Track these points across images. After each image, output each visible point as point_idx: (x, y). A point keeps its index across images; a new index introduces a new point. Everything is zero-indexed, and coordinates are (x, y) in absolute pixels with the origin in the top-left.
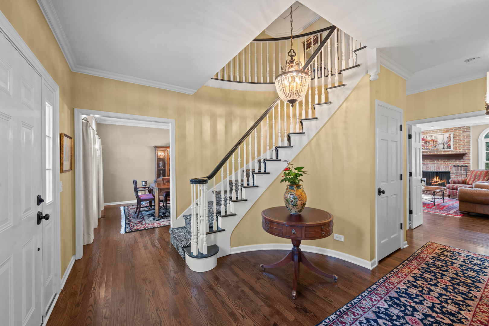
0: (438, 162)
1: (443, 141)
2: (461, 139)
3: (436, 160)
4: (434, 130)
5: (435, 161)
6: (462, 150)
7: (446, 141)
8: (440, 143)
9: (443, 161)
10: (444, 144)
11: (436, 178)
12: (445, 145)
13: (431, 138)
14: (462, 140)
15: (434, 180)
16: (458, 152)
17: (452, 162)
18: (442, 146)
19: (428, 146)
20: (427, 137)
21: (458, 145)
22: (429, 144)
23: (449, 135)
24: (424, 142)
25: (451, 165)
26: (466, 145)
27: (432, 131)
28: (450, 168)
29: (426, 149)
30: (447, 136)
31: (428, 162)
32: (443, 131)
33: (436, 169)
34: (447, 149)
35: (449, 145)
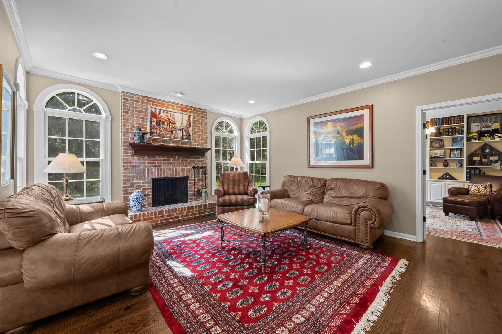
0: (175, 160)
1: (182, 125)
2: (199, 127)
3: (171, 157)
4: (170, 102)
5: (172, 159)
6: (200, 144)
7: (186, 126)
8: (178, 127)
9: (181, 159)
10: (182, 130)
12: (185, 133)
13: (166, 115)
16: (197, 146)
17: (190, 161)
18: (179, 134)
19: (162, 129)
20: (160, 113)
21: (196, 135)
22: (164, 127)
23: (189, 117)
24: (155, 120)
25: (190, 167)
26: (204, 137)
27: (166, 103)
28: (189, 170)
29: (159, 136)
30: (186, 117)
31: (160, 161)
32: (180, 107)
33: (172, 173)
34: (186, 139)
35: (189, 133)
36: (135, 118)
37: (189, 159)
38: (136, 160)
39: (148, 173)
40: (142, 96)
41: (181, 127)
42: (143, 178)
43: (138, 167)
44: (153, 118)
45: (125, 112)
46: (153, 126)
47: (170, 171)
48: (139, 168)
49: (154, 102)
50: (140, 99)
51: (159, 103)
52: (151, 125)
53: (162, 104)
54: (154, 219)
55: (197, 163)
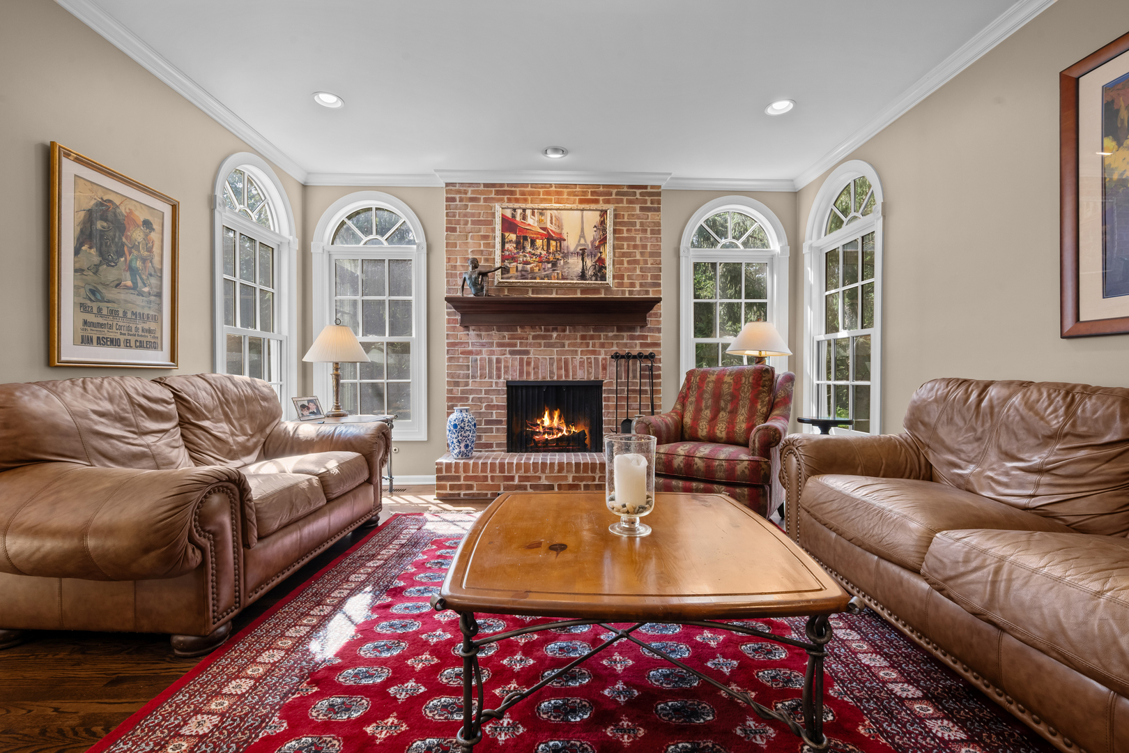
0: (564, 337)
1: (582, 241)
2: (634, 239)
3: (555, 329)
4: (551, 185)
5: (555, 335)
6: (638, 288)
7: (592, 243)
8: (572, 248)
9: (579, 335)
10: (582, 254)
11: (552, 418)
13: (540, 221)
14: (638, 242)
15: (543, 422)
16: (627, 295)
17: (607, 337)
18: (575, 264)
19: (529, 258)
20: (524, 218)
21: (626, 265)
22: (533, 252)
23: (601, 216)
24: (513, 237)
25: (606, 355)
26: (650, 268)
27: (541, 190)
28: (603, 365)
29: (522, 275)
30: (592, 217)
31: (527, 339)
32: (579, 194)
33: (555, 371)
34: (594, 278)
35: (601, 261)
36: (469, 240)
37: (602, 334)
38: (471, 337)
39: (498, 369)
40: (486, 185)
41: (577, 246)
42: (487, 380)
43: (477, 355)
44: (507, 234)
45: (450, 229)
46: (507, 253)
47: (551, 364)
48: (478, 357)
49: (512, 193)
50: (482, 193)
51: (523, 193)
52: (502, 252)
53: (532, 193)
54: (490, 482)
55: (626, 344)
